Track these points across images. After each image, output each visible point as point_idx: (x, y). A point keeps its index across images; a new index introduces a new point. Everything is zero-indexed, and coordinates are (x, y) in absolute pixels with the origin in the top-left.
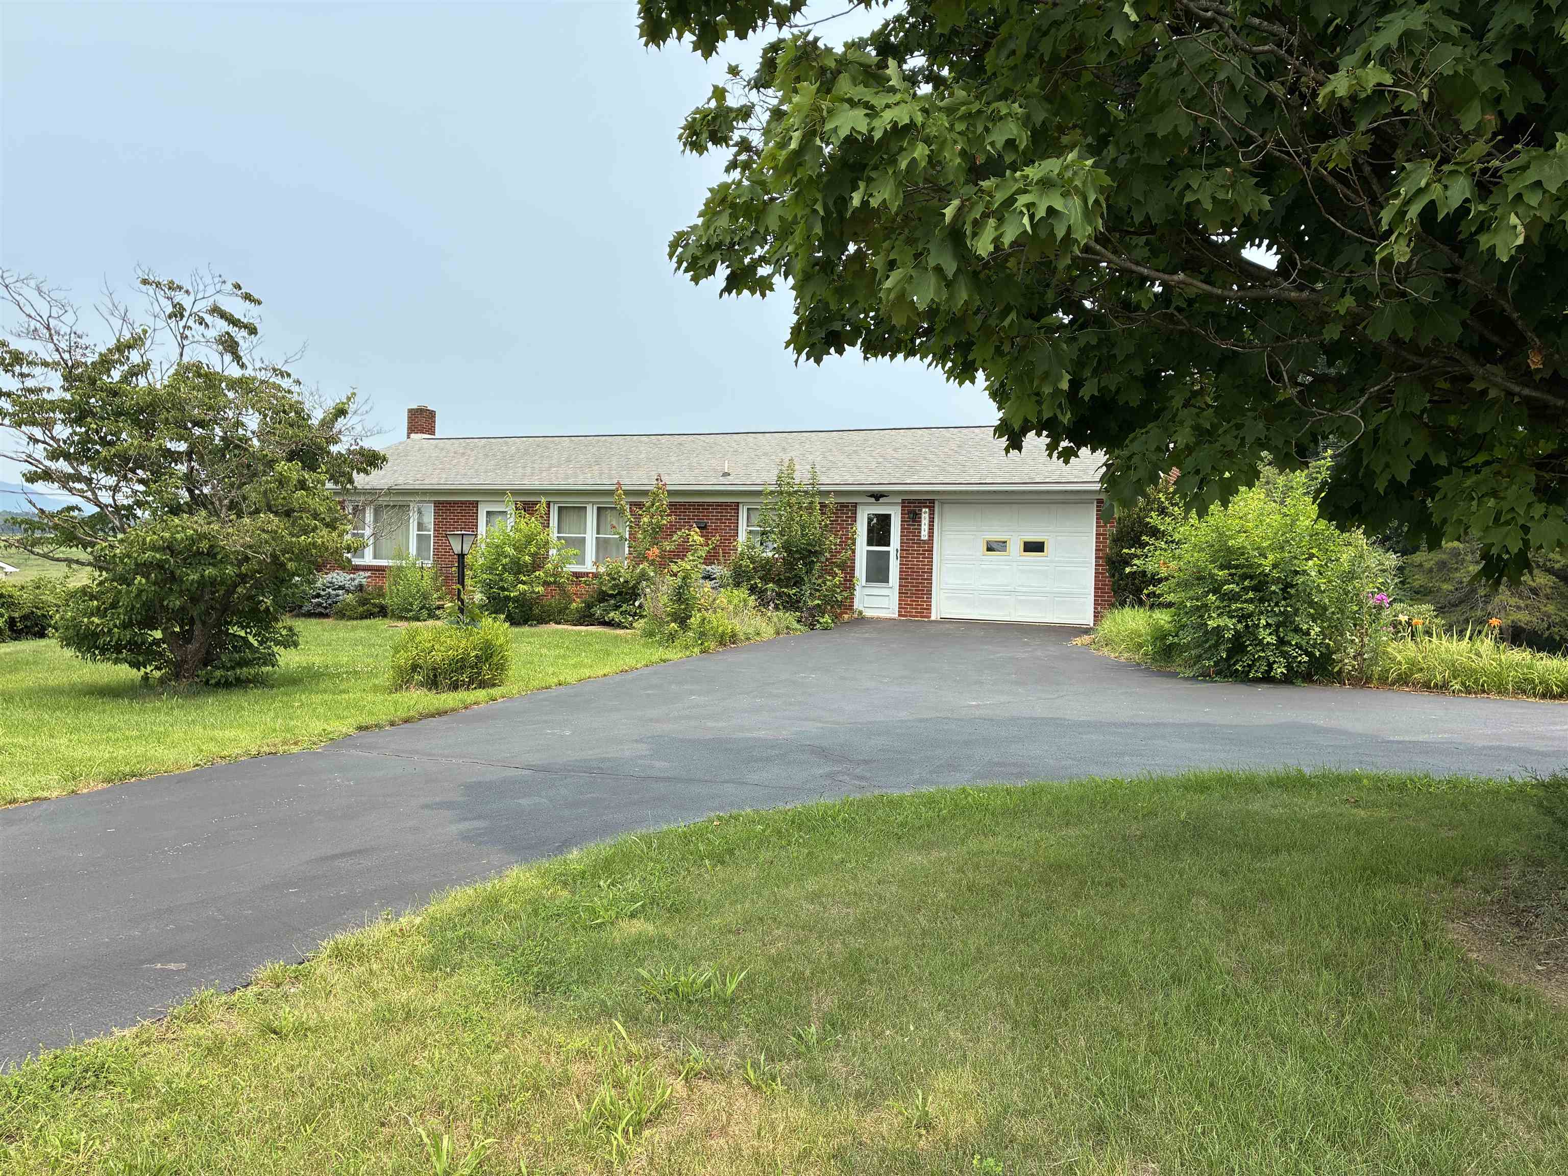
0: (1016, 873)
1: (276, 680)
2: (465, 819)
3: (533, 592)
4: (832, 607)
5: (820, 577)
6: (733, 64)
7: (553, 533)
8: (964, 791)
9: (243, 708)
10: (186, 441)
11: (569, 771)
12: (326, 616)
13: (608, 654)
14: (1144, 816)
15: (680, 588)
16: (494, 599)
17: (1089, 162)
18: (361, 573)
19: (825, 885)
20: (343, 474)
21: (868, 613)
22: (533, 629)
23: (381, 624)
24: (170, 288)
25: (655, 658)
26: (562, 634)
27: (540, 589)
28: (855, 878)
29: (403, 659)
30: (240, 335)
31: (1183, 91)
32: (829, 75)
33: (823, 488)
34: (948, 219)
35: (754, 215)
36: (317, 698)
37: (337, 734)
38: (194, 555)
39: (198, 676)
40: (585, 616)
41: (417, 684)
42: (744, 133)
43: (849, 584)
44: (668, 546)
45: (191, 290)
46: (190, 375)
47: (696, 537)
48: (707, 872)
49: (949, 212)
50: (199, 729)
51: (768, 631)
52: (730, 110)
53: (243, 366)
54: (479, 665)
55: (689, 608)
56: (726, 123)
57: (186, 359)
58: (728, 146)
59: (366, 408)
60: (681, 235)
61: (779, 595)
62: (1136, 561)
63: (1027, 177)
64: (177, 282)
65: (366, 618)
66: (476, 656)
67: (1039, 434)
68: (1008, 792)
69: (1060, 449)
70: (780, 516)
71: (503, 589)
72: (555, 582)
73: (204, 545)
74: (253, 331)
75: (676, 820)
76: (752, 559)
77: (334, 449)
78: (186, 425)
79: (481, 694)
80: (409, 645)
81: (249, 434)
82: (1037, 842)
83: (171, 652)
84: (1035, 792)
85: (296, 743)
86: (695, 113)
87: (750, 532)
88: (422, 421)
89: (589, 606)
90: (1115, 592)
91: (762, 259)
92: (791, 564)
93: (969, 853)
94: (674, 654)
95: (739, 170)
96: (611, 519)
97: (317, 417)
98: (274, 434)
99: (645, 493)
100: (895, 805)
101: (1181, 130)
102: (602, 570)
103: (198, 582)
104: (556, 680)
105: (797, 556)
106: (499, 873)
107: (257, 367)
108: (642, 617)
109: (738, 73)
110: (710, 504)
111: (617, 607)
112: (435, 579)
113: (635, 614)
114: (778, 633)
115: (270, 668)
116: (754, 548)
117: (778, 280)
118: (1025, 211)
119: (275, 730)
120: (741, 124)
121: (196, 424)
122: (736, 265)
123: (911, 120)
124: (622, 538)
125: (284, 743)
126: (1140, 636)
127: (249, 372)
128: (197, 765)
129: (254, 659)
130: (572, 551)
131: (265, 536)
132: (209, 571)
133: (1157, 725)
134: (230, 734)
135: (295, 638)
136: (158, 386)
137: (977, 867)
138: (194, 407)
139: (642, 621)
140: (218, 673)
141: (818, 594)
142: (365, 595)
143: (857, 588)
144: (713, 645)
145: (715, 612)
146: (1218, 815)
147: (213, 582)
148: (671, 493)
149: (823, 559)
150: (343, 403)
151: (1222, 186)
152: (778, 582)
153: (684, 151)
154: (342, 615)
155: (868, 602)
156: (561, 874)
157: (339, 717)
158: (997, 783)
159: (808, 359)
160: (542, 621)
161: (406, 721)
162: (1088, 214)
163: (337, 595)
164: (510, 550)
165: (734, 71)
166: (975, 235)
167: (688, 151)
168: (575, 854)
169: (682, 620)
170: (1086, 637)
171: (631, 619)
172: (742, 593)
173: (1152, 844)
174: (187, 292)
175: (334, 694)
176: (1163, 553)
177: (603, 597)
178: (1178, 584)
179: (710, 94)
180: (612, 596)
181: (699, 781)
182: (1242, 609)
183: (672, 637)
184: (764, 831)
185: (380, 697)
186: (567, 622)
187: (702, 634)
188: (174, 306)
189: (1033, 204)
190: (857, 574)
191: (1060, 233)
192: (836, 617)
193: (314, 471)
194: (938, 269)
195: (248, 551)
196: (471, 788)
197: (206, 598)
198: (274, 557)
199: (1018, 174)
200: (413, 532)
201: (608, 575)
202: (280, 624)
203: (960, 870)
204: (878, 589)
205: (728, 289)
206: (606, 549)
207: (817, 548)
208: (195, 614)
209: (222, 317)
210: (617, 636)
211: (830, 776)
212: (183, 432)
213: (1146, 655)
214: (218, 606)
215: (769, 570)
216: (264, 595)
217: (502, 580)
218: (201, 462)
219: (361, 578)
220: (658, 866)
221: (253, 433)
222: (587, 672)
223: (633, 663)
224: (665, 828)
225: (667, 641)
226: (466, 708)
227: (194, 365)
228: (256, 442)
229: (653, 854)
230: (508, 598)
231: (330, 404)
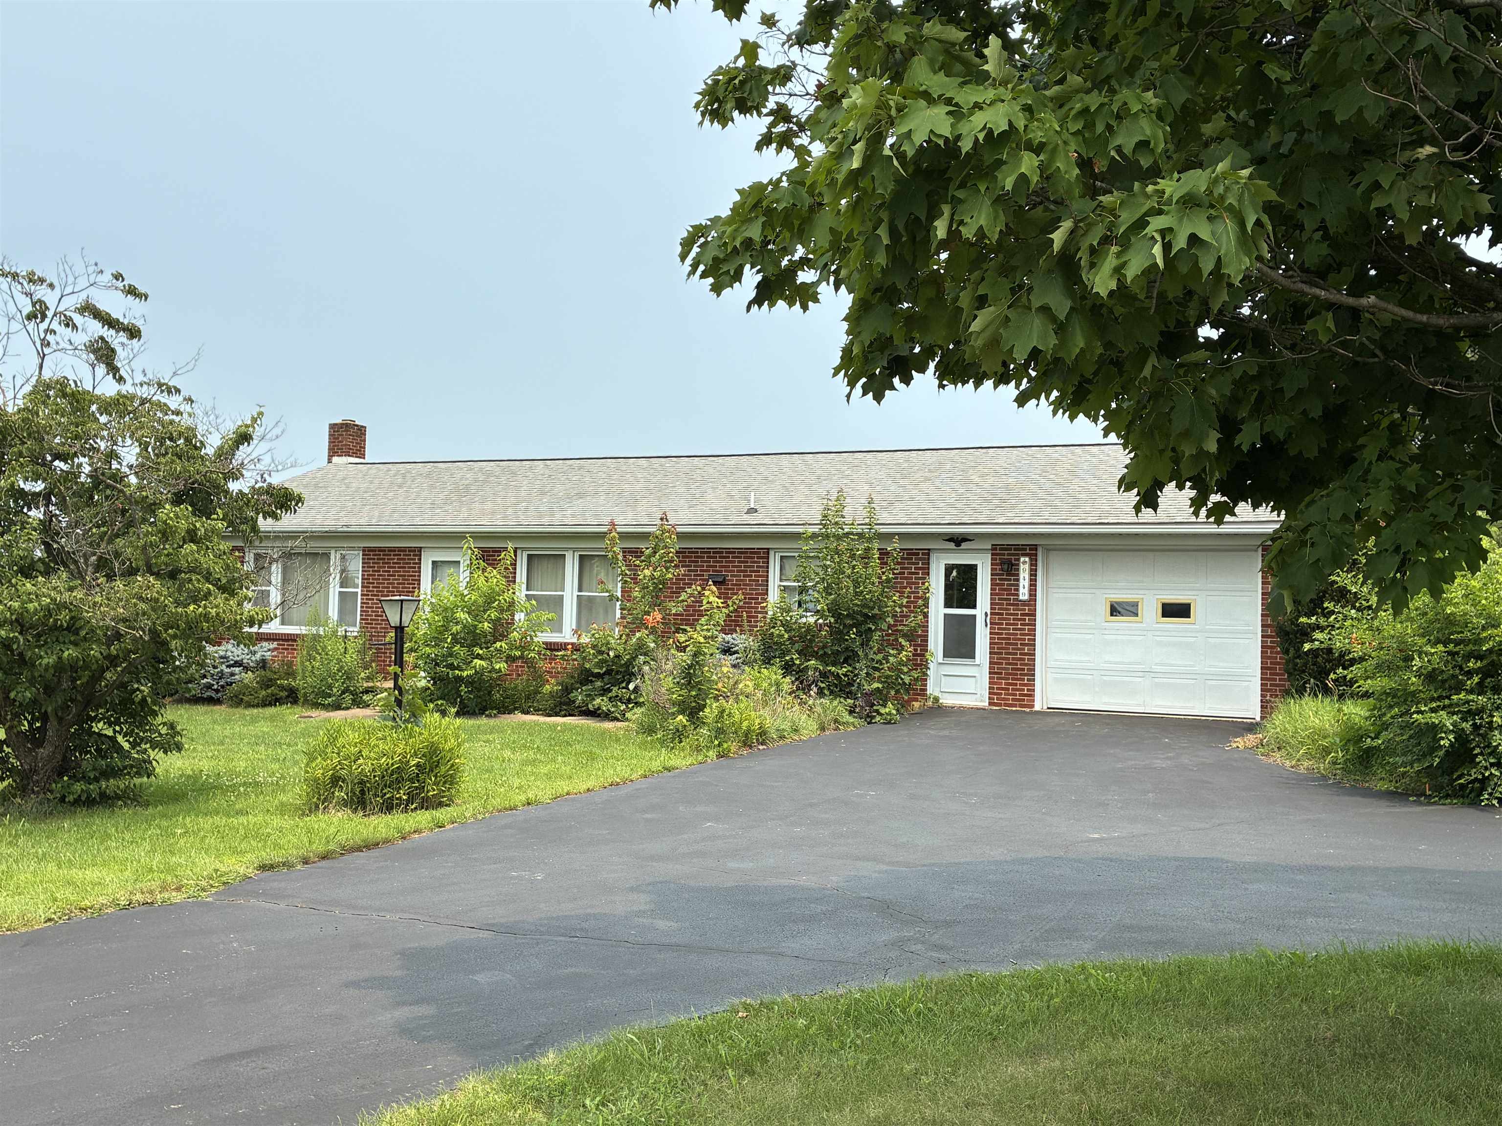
0: (1157, 1094)
1: (152, 794)
2: (404, 1004)
3: (493, 670)
4: (897, 692)
5: (879, 651)
6: (768, 13)
7: (521, 592)
8: (1084, 968)
9: (109, 836)
10: (44, 480)
11: (542, 933)
12: (217, 702)
13: (592, 757)
14: (1336, 1009)
15: (690, 667)
16: (441, 679)
17: (1245, 173)
18: (265, 644)
19: (893, 1109)
20: (245, 520)
21: (947, 700)
22: (492, 722)
23: (290, 714)
24: (30, 281)
25: (656, 765)
26: (531, 729)
27: (501, 666)
28: (934, 1099)
29: (320, 769)
30: (117, 339)
31: (1370, 58)
32: (898, 56)
33: (883, 530)
34: (1057, 246)
35: (796, 223)
36: (206, 823)
37: (233, 876)
38: (50, 629)
39: (51, 792)
40: (561, 703)
41: (338, 803)
42: (782, 99)
43: (920, 661)
44: (675, 608)
45: (56, 283)
46: (51, 393)
47: (711, 597)
48: (730, 1087)
49: (1058, 237)
50: (52, 866)
51: (809, 726)
52: (763, 70)
53: (121, 380)
54: (422, 777)
55: (702, 695)
56: (757, 89)
57: (47, 374)
58: (759, 114)
59: (277, 431)
60: (698, 231)
61: (824, 675)
62: (1318, 635)
63: (1163, 192)
64: (39, 273)
65: (270, 705)
66: (418, 765)
67: (1180, 487)
68: (1145, 971)
69: (1210, 505)
70: (825, 567)
71: (452, 667)
72: (521, 657)
73: (64, 617)
74: (133, 333)
75: (687, 1009)
76: (786, 625)
77: (234, 486)
78: (44, 459)
79: (423, 818)
80: (329, 750)
81: (124, 469)
82: (1186, 1047)
83: (17, 757)
84: (1184, 971)
85: (178, 889)
86: (715, 74)
87: (785, 589)
88: (348, 441)
89: (567, 690)
90: (1290, 674)
91: (804, 262)
92: (840, 632)
93: (1091, 1063)
94: (681, 760)
95: (774, 145)
96: (599, 571)
97: (213, 443)
98: (158, 470)
99: (644, 536)
100: (990, 988)
101: (1367, 115)
102: (585, 639)
103: (55, 667)
104: (523, 798)
105: (849, 622)
106: (450, 1085)
107: (137, 381)
108: (638, 704)
109: (774, 24)
110: (730, 551)
111: (605, 691)
112: (362, 652)
113: (629, 701)
114: (823, 729)
115: (145, 779)
116: (789, 610)
117: (825, 290)
118: (1158, 237)
119: (151, 870)
120: (778, 90)
121: (57, 456)
122: (771, 270)
123: (1010, 123)
124: (612, 598)
125: (164, 888)
126: (1325, 737)
127: (127, 388)
128: (50, 920)
129: (125, 768)
130: (545, 616)
131: (142, 606)
132: (70, 653)
133: (1353, 870)
134: (91, 874)
135: (179, 738)
136: (10, 409)
137: (1102, 1083)
138: (55, 437)
139: (639, 711)
140: (78, 787)
141: (877, 674)
142: (269, 674)
143: (931, 666)
144: (734, 746)
145: (737, 701)
146: (1441, 1009)
147: (73, 667)
148: (682, 536)
149: (884, 626)
150: (247, 426)
151: (1423, 187)
152: (823, 658)
153: (701, 123)
154: (238, 701)
155: (948, 684)
156: (533, 1088)
157: (235, 851)
158: (1128, 956)
159: (865, 393)
160: (505, 708)
161: (324, 857)
162: (1245, 240)
163: (232, 674)
164: (462, 615)
165: (769, 21)
166: (1092, 265)
167: (707, 123)
168: (551, 1057)
169: (694, 712)
170: (1250, 736)
171: (623, 707)
172: (773, 674)
173: (1348, 1053)
174: (51, 286)
175: (228, 816)
176: (1355, 623)
177: (586, 677)
178: (1378, 666)
179: (738, 51)
180: (599, 676)
181: (720, 950)
182: (1468, 702)
183: (679, 734)
184: (807, 1027)
185: (287, 822)
186: (537, 711)
187: (720, 732)
188: (34, 305)
189: (1170, 230)
190: (931, 646)
191: (1207, 266)
192: (903, 706)
193: (208, 518)
194: (1045, 309)
195: (122, 628)
196: (408, 956)
197: (65, 686)
198: (154, 633)
199: (1150, 188)
200: (335, 590)
201: (594, 647)
202: (159, 719)
203: (1079, 1089)
204: (959, 667)
205: (758, 301)
206: (590, 610)
207: (876, 611)
208: (49, 709)
209: (95, 317)
210: (603, 733)
211: (899, 944)
212: (41, 469)
213: (1335, 763)
214: (79, 698)
215: (811, 641)
216: (139, 682)
217: (451, 655)
218: (62, 505)
219: (264, 651)
220: (665, 1079)
221: (131, 467)
222: (563, 786)
223: (626, 773)
224: (673, 1019)
225: (673, 739)
226: (404, 838)
227: (57, 382)
228: (133, 480)
229: (656, 1060)
230: (459, 679)
231: (230, 427)
